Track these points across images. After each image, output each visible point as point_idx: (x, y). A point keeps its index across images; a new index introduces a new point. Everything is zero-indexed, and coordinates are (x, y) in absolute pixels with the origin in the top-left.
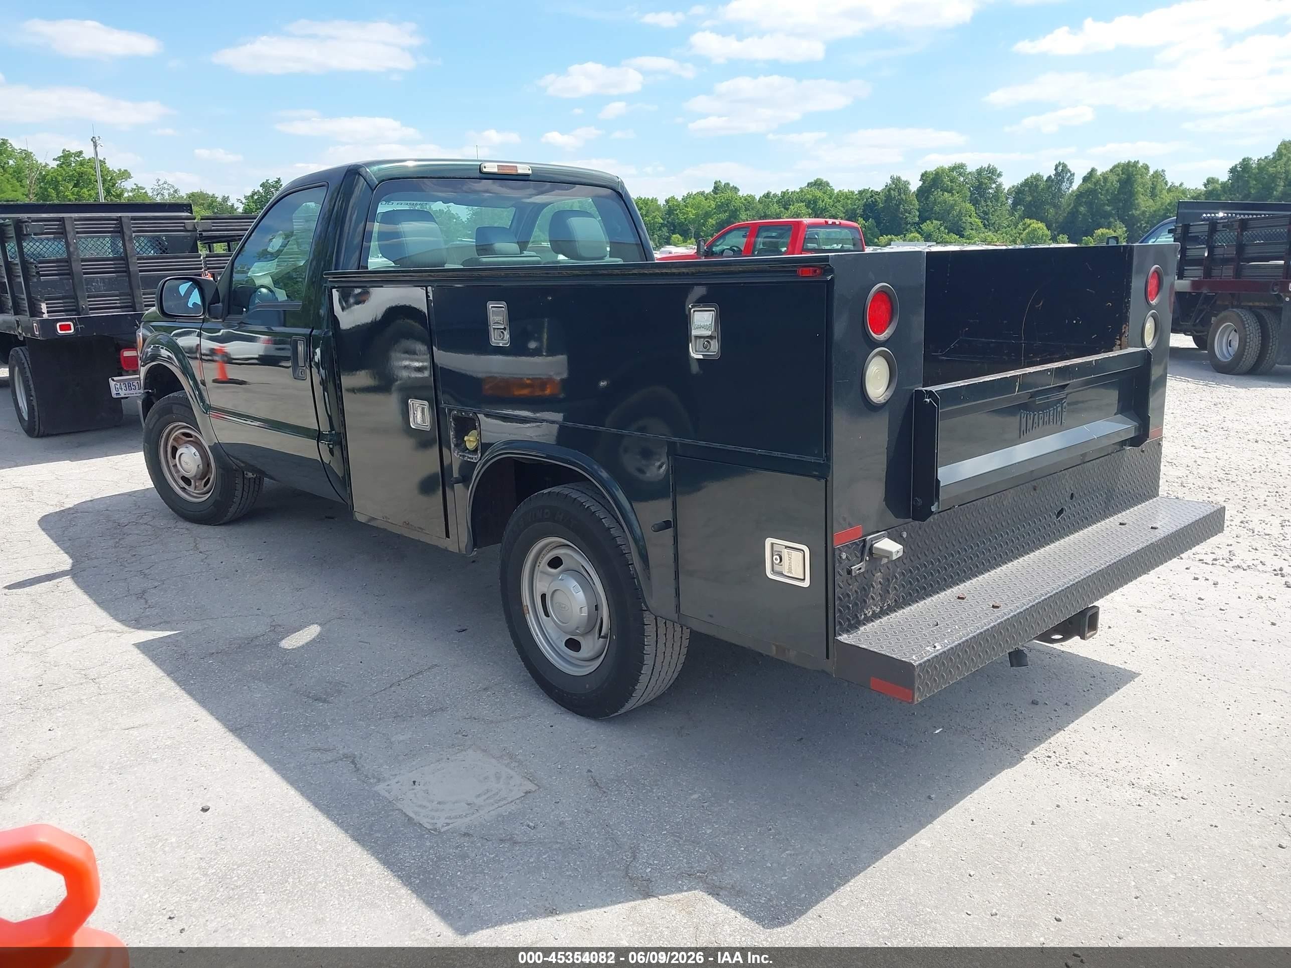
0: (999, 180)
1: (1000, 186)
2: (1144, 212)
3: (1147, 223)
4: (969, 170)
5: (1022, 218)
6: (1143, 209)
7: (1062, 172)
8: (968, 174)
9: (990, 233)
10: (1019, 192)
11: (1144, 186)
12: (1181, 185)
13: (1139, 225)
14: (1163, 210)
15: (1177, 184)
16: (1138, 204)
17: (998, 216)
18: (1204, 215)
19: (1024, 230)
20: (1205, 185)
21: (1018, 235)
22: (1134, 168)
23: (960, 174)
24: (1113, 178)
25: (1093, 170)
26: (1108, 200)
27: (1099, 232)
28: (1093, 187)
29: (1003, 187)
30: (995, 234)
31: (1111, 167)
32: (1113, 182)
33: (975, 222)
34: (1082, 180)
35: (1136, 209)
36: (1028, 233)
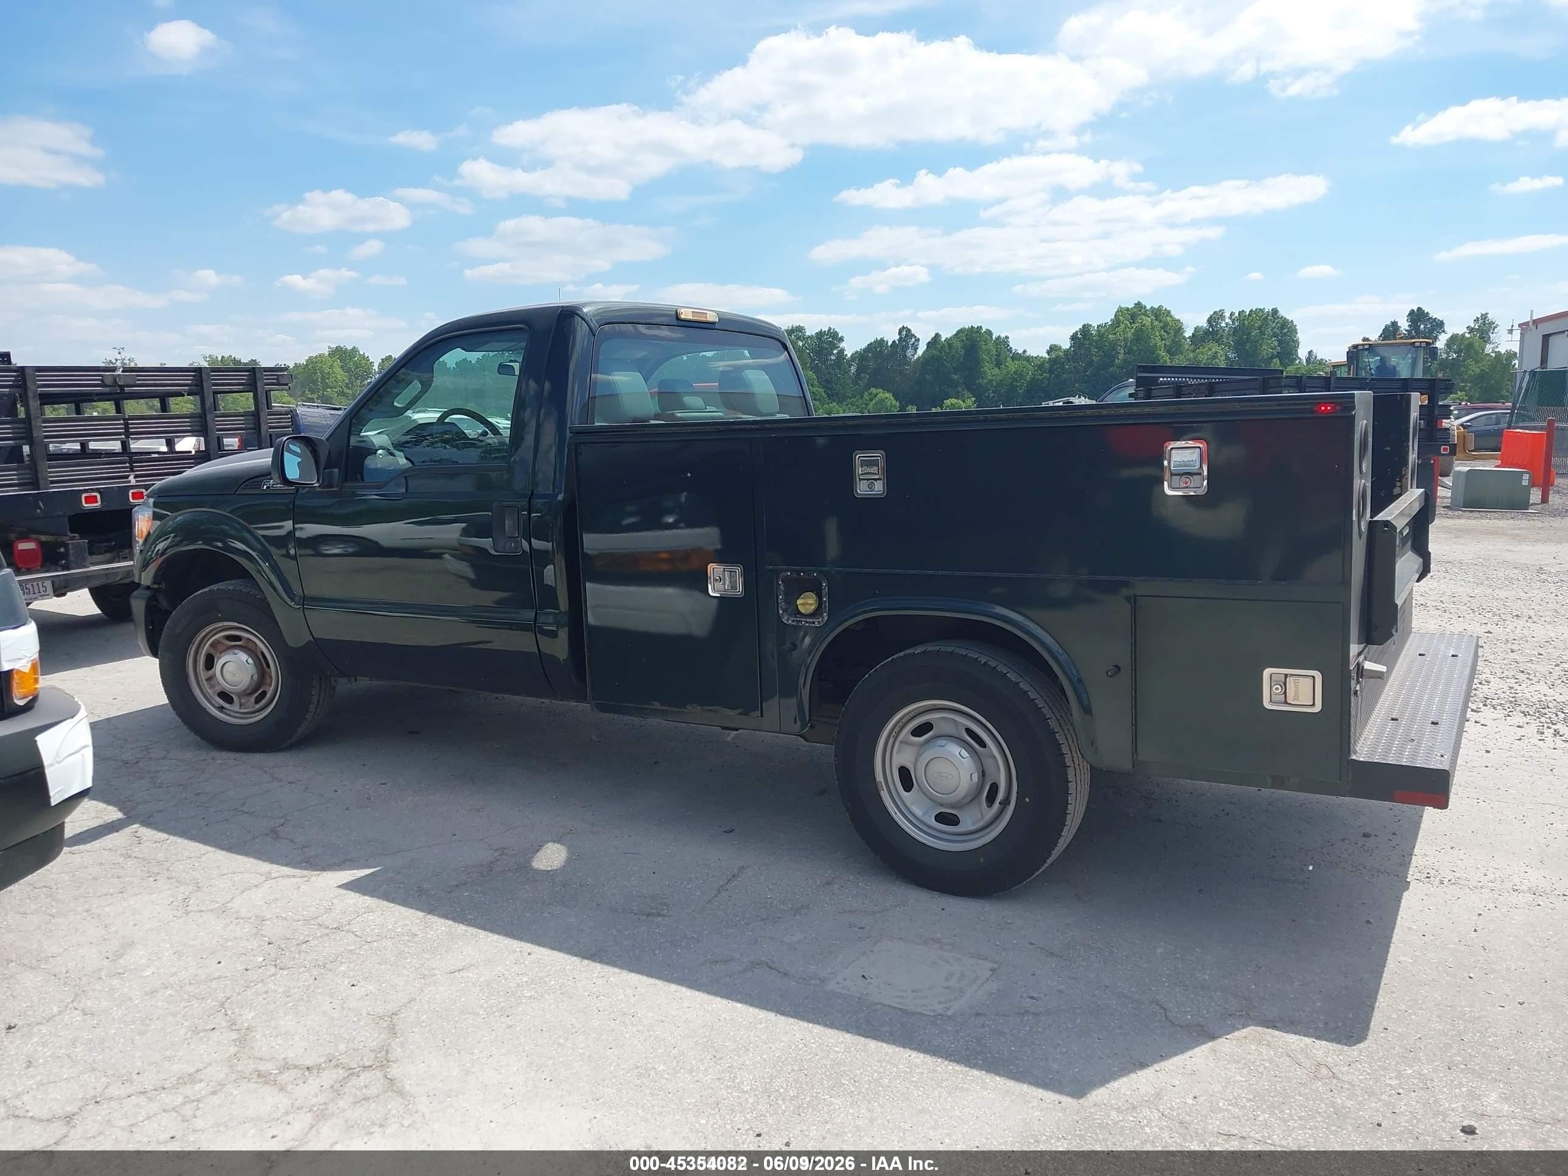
0: (842, 345)
1: (842, 351)
2: (991, 381)
3: (994, 392)
4: (808, 334)
5: (867, 387)
6: (990, 377)
7: (906, 334)
8: (807, 338)
9: (834, 404)
10: (861, 357)
11: (988, 354)
12: (1025, 351)
13: (987, 394)
14: (1010, 378)
15: (1020, 351)
16: (985, 372)
17: (841, 385)
18: (1161, 379)
19: (871, 400)
20: (1048, 353)
21: (864, 406)
22: (978, 334)
23: (799, 338)
24: (957, 344)
25: (937, 336)
26: (954, 368)
27: (948, 402)
28: (938, 353)
29: (845, 353)
30: (840, 404)
31: (955, 333)
32: (957, 348)
33: (817, 391)
34: (926, 347)
35: (982, 378)
36: (876, 403)
